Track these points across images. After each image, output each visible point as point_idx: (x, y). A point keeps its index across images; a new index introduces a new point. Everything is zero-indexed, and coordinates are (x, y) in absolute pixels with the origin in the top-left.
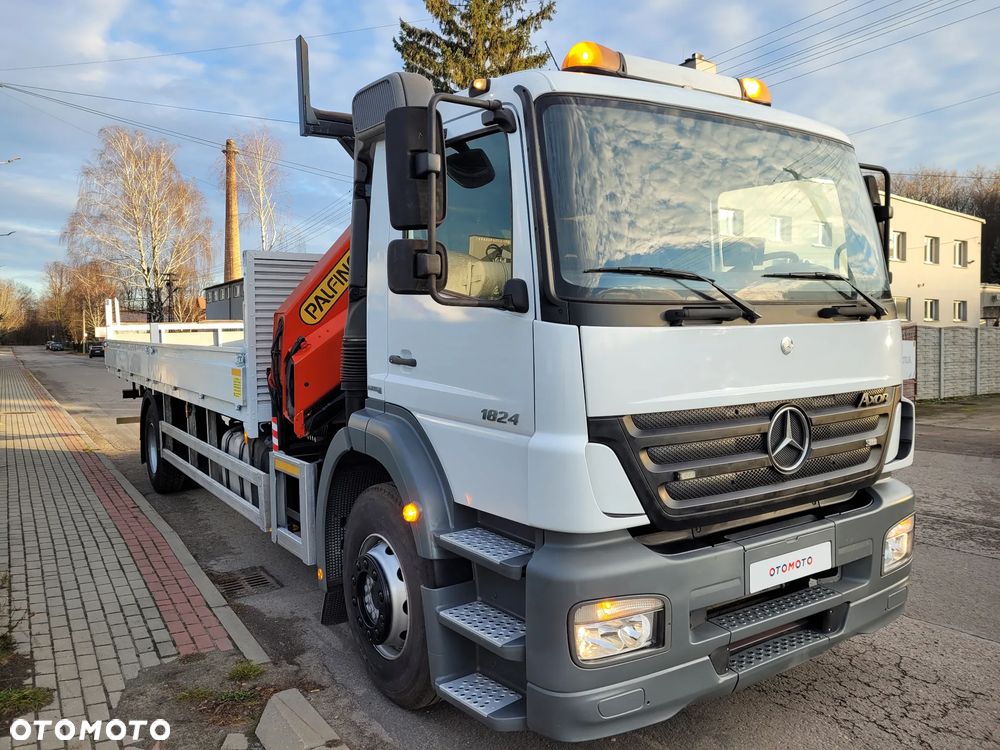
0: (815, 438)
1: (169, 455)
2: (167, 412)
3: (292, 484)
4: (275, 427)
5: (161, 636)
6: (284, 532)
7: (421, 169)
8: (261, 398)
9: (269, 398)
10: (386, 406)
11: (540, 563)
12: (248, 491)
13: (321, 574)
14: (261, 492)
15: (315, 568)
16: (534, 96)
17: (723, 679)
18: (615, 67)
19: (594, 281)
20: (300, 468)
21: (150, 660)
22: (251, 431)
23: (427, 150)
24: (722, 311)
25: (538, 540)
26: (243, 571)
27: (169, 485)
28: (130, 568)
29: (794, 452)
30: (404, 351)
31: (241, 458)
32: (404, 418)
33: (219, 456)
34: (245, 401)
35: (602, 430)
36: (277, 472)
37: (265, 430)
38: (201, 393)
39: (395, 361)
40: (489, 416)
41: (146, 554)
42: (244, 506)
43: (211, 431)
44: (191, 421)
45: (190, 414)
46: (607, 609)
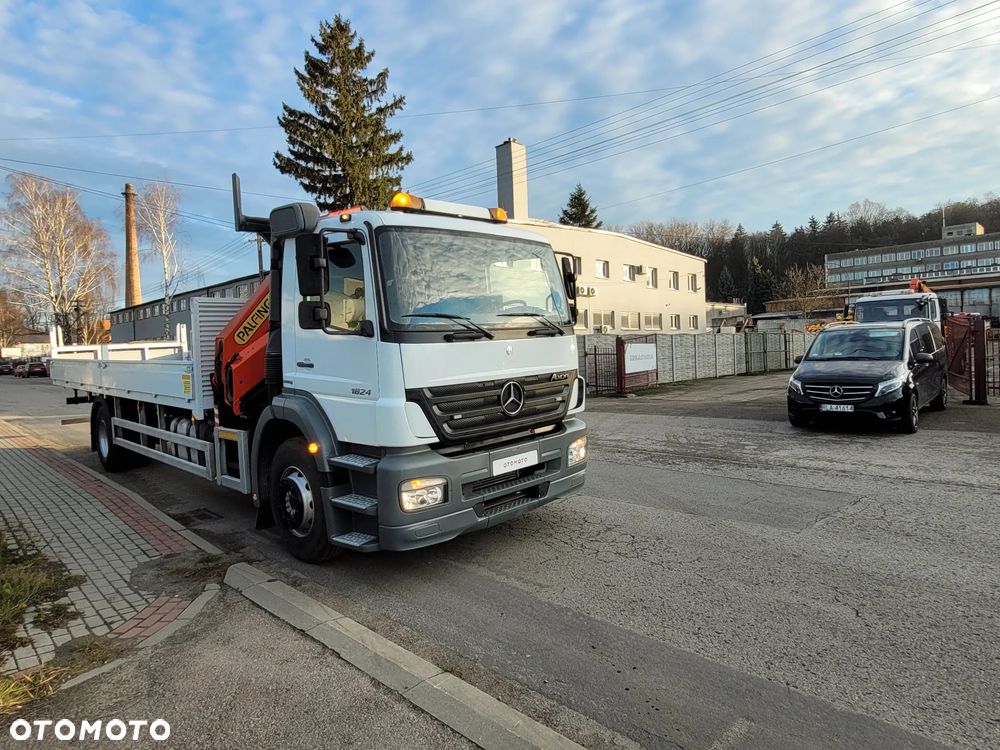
0: (528, 397)
1: (120, 441)
2: (118, 410)
3: (231, 447)
4: (216, 412)
6: (227, 477)
7: (316, 265)
8: (206, 393)
9: (212, 393)
10: (294, 391)
11: (384, 465)
12: (195, 456)
13: (255, 497)
14: (207, 456)
15: (250, 495)
16: (374, 226)
17: (480, 520)
18: (418, 206)
19: (408, 321)
20: (239, 436)
22: (199, 416)
23: (319, 256)
24: (475, 334)
25: (383, 453)
26: (191, 512)
29: (515, 404)
30: (306, 360)
31: (188, 434)
32: (307, 397)
34: (193, 396)
35: (413, 395)
36: (220, 440)
37: (209, 414)
38: (154, 393)
39: (301, 365)
40: (355, 392)
42: (193, 467)
43: (161, 420)
44: (142, 415)
45: (140, 409)
46: (417, 484)
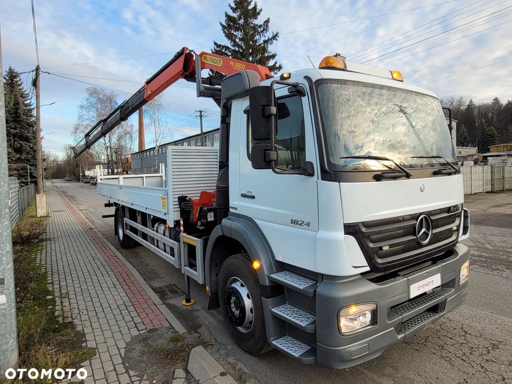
0: (434, 228)
1: (128, 232)
2: (127, 214)
3: (191, 249)
4: (182, 222)
5: (137, 320)
6: (188, 268)
7: (267, 114)
8: (175, 210)
9: (179, 209)
10: (239, 216)
11: (322, 289)
12: (168, 249)
13: (208, 288)
14: (176, 251)
15: (204, 286)
16: (314, 80)
17: (400, 337)
18: (342, 67)
19: (342, 162)
20: (197, 242)
21: (135, 332)
22: (171, 224)
23: (270, 105)
24: (397, 174)
25: (320, 279)
26: (166, 286)
27: (128, 245)
28: (118, 286)
29: (426, 234)
30: (248, 192)
31: (164, 235)
32: (250, 221)
33: (154, 234)
34: (168, 211)
35: (351, 229)
36: (184, 242)
37: (177, 223)
38: (145, 206)
39: (244, 196)
40: (294, 222)
41: (124, 280)
42: (167, 256)
43: (149, 223)
44: (139, 218)
45: (138, 215)
46: (353, 309)
